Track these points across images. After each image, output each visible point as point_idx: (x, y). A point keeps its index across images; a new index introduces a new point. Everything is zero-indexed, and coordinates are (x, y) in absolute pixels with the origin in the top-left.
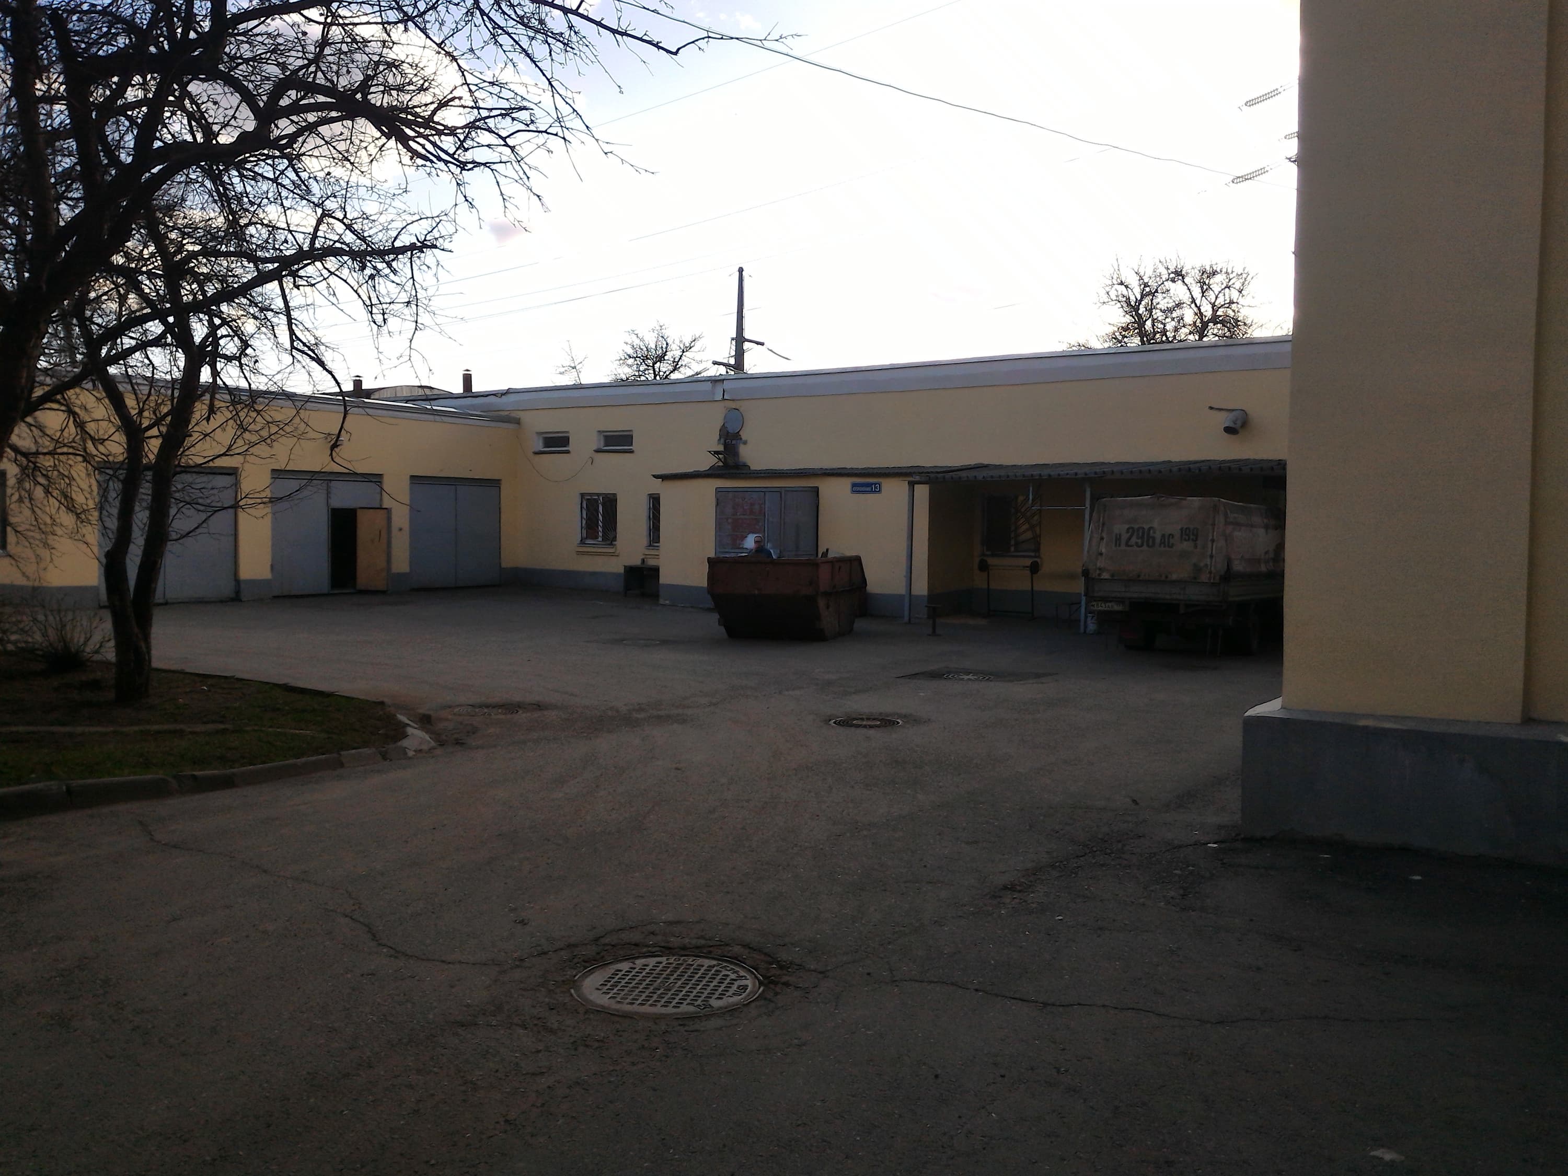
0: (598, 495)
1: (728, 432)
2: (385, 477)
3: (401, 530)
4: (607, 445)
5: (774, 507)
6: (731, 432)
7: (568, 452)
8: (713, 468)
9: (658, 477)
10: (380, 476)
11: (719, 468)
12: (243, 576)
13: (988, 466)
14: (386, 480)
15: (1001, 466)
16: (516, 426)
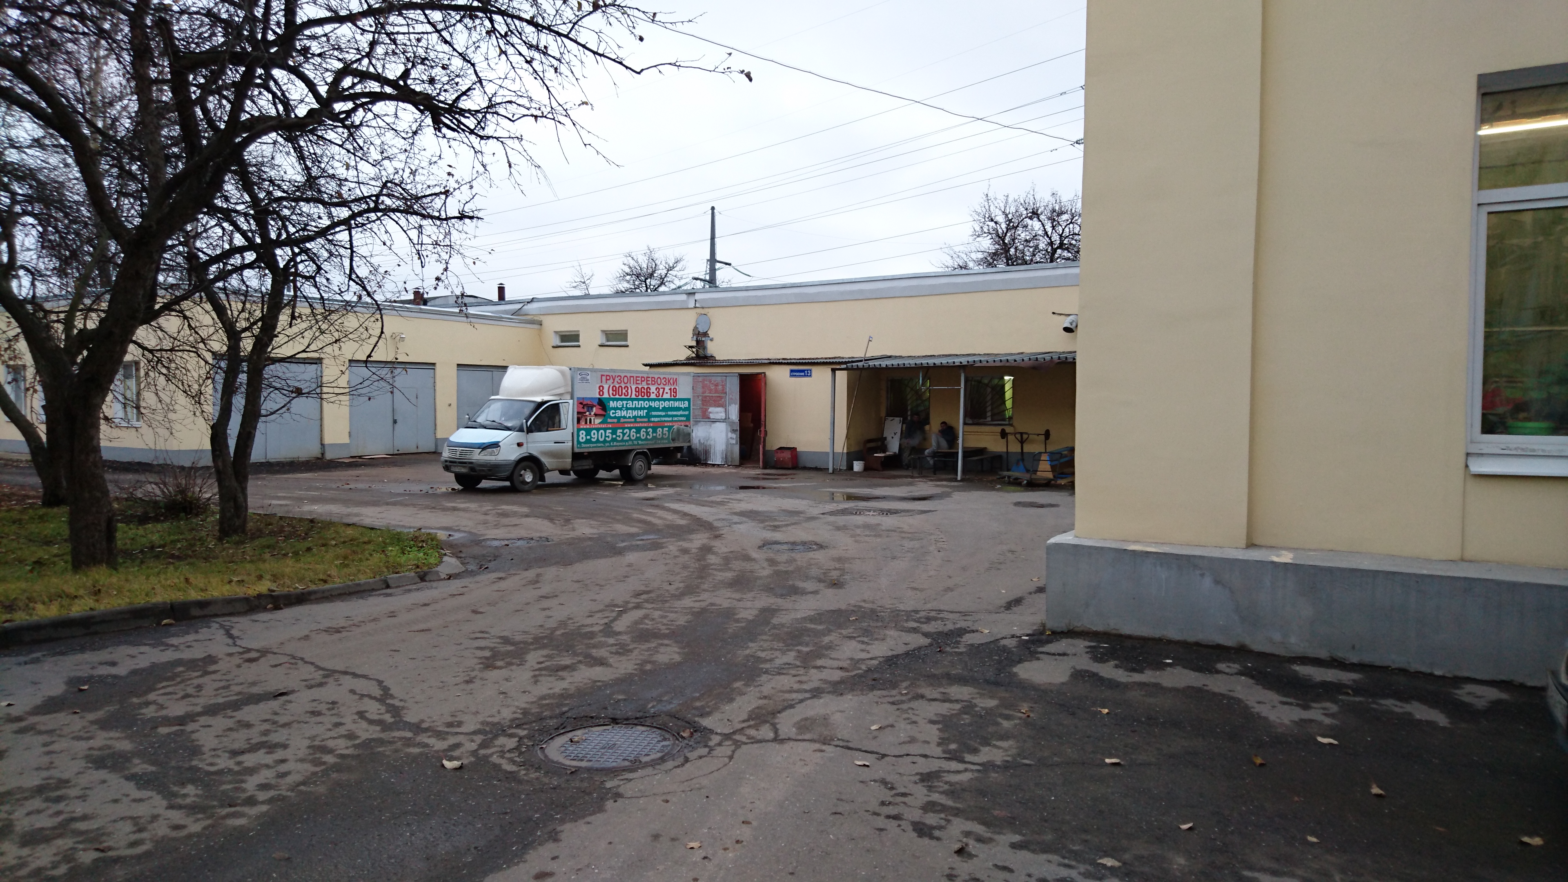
1: (699, 332)
2: (437, 365)
3: (450, 405)
4: (608, 341)
5: (733, 388)
6: (701, 331)
7: (579, 346)
8: (688, 359)
9: (646, 365)
10: (434, 364)
11: (692, 358)
12: (327, 441)
13: (890, 357)
14: (438, 367)
15: (900, 357)
16: (538, 326)
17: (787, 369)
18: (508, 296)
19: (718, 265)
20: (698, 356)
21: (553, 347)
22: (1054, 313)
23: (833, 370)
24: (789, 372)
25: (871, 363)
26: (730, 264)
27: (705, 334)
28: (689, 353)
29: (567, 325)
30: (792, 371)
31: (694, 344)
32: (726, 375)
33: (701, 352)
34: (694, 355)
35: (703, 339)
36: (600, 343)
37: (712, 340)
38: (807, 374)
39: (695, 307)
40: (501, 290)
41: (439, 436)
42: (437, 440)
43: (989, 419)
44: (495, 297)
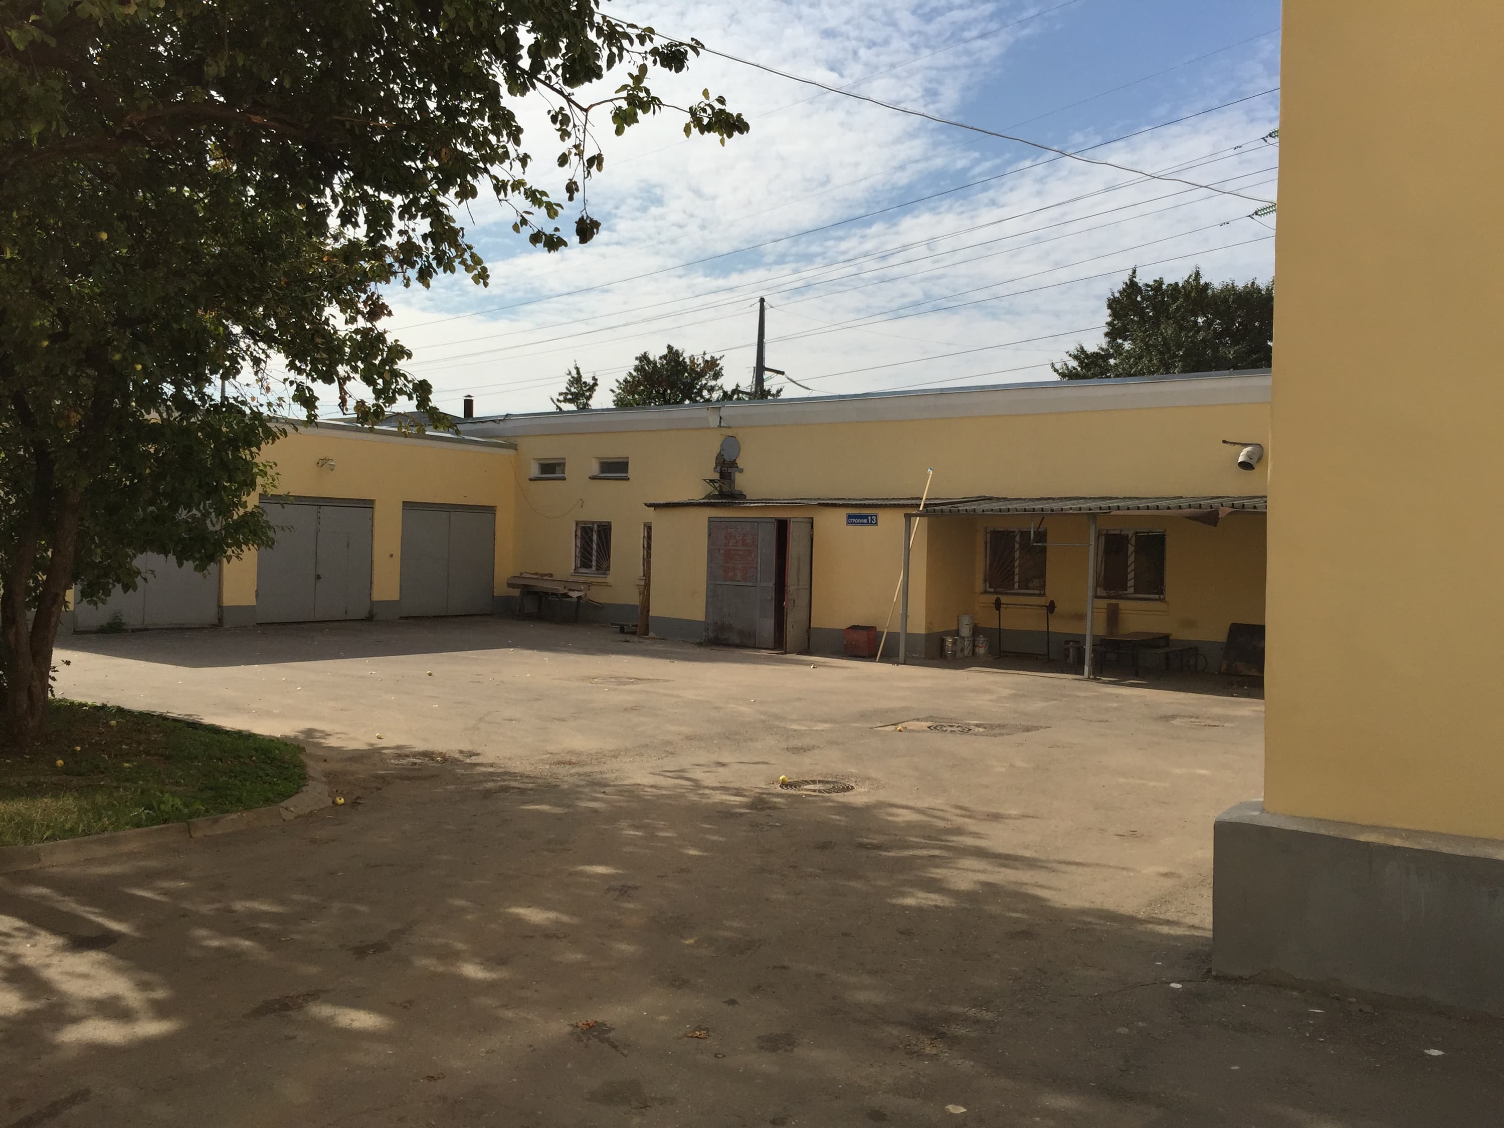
0: (593, 523)
1: (724, 460)
2: (377, 502)
3: (392, 556)
4: (602, 472)
5: (767, 538)
6: (727, 459)
7: (564, 479)
8: (708, 497)
9: (650, 505)
10: (372, 502)
11: (714, 497)
12: (227, 601)
13: (990, 499)
14: (377, 506)
15: (1005, 499)
16: (511, 452)
17: (843, 513)
18: (476, 414)
19: (767, 374)
20: (722, 495)
21: (531, 480)
22: (1224, 442)
23: (908, 517)
24: (844, 519)
25: (962, 507)
26: (783, 373)
27: (733, 464)
28: (709, 489)
29: (550, 451)
30: (850, 517)
31: (716, 476)
32: (756, 521)
33: (726, 489)
34: (716, 493)
35: (730, 470)
36: (591, 475)
37: (741, 471)
38: (870, 521)
39: (720, 426)
40: (469, 404)
41: (375, 597)
42: (373, 603)
43: (1131, 590)
44: (459, 412)
